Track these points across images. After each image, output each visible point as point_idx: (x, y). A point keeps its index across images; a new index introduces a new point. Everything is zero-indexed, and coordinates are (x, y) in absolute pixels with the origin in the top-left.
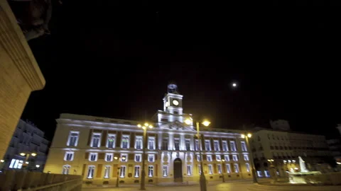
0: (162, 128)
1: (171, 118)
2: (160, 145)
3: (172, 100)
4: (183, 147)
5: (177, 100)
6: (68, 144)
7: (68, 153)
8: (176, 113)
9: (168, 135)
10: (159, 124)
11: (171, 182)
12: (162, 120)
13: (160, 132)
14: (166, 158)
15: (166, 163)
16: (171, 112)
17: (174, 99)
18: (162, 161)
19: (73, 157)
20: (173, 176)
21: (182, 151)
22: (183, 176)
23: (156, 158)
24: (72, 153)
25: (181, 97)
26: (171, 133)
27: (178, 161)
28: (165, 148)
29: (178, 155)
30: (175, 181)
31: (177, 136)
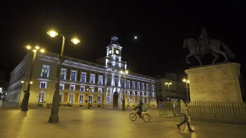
0: (108, 70)
1: (114, 63)
2: (106, 82)
3: (115, 49)
4: (119, 85)
5: (118, 50)
6: (41, 76)
7: (42, 82)
8: (117, 60)
9: (111, 76)
10: (106, 67)
11: (111, 107)
12: (108, 64)
13: (107, 73)
14: (109, 91)
15: (109, 95)
16: (114, 59)
17: (117, 49)
18: (107, 93)
19: (46, 85)
20: (112, 104)
21: (119, 87)
22: (119, 104)
23: (103, 91)
24: (46, 83)
25: (121, 48)
26: (113, 74)
27: (116, 94)
28: (109, 84)
29: (116, 90)
30: (114, 107)
31: (116, 77)
